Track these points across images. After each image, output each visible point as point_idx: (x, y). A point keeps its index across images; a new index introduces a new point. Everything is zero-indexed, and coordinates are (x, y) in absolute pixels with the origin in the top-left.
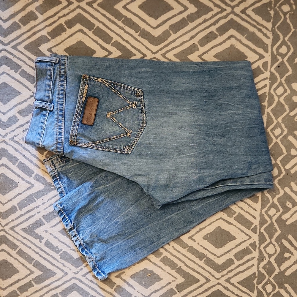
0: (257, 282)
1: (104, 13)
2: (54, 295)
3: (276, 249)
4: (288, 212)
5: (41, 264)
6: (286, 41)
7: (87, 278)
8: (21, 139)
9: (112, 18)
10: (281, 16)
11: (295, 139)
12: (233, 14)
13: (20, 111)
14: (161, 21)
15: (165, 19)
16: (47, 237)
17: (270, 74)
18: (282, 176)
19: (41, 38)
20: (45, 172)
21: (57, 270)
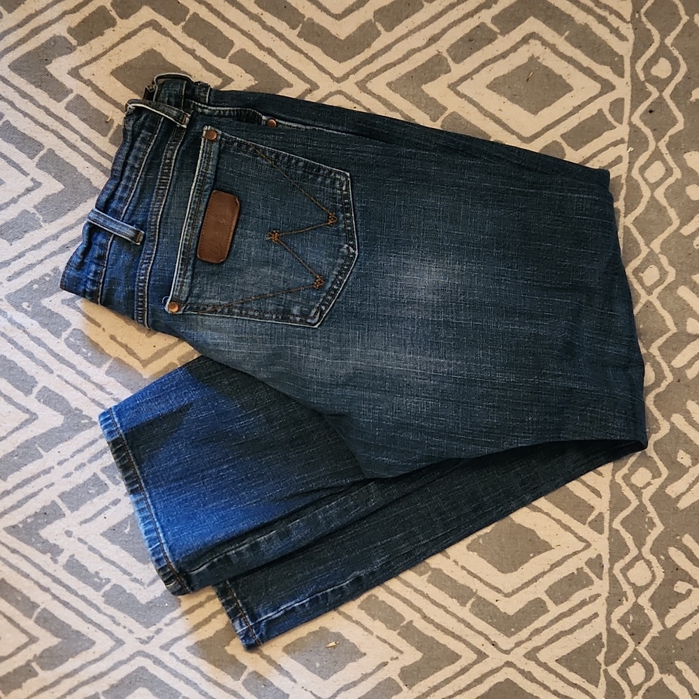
0: (605, 658)
3: (653, 572)
5: (56, 617)
6: (668, 47)
8: (3, 298)
11: (696, 294)
13: (2, 226)
16: (70, 548)
17: (630, 131)
18: (664, 385)
19: (52, 44)
20: (66, 381)
21: (96, 634)
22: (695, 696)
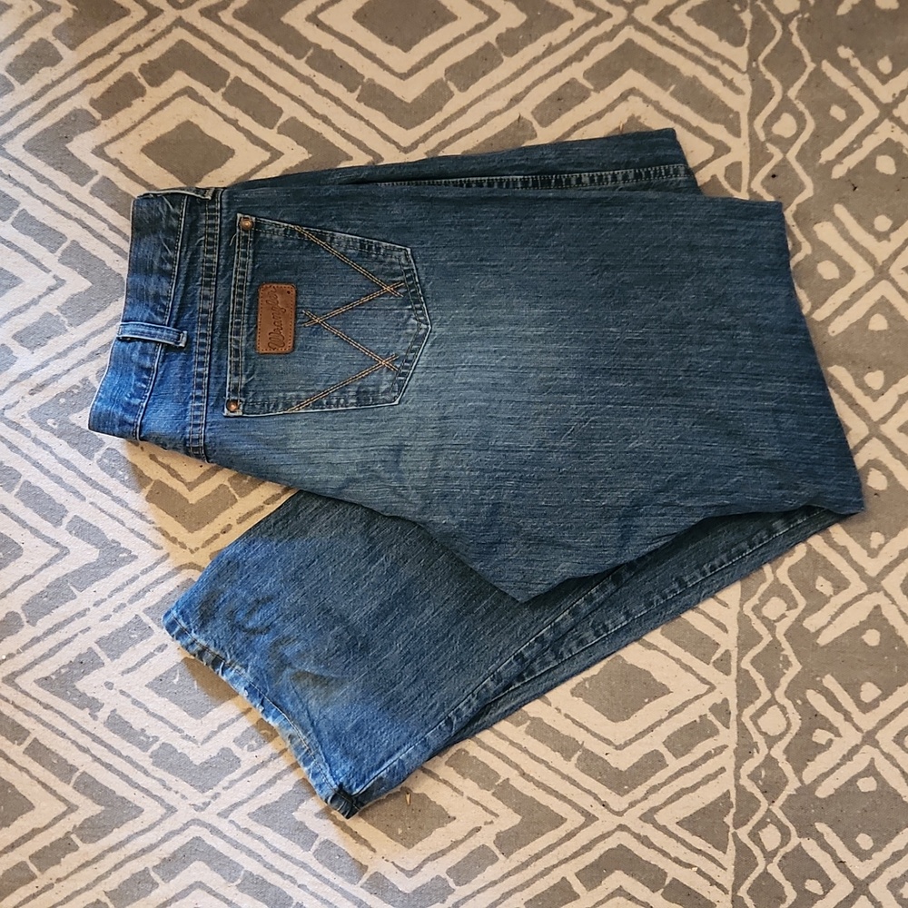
0: (734, 819)
1: (255, 39)
2: (136, 874)
3: (788, 719)
4: (822, 607)
5: (97, 782)
6: (790, 100)
7: (232, 822)
8: (26, 414)
9: (279, 51)
10: (774, 28)
12: (632, 27)
13: (22, 332)
14: (422, 56)
15: (433, 48)
16: (110, 701)
19: (73, 119)
20: (100, 509)
21: (144, 800)
22: (840, 864)
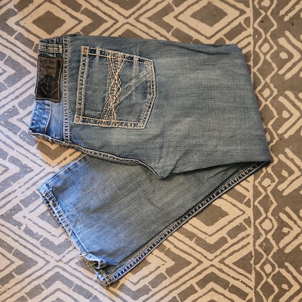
0: (254, 262)
2: (36, 286)
3: (273, 224)
4: (284, 181)
5: (21, 252)
7: (70, 266)
11: (287, 100)
16: (26, 223)
17: (254, 31)
18: (274, 142)
19: (8, 12)
20: (20, 153)
21: (38, 259)
22: (295, 278)
